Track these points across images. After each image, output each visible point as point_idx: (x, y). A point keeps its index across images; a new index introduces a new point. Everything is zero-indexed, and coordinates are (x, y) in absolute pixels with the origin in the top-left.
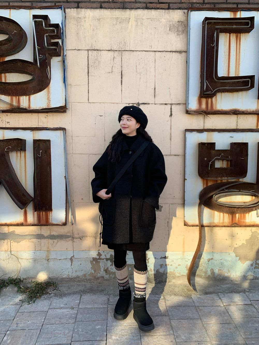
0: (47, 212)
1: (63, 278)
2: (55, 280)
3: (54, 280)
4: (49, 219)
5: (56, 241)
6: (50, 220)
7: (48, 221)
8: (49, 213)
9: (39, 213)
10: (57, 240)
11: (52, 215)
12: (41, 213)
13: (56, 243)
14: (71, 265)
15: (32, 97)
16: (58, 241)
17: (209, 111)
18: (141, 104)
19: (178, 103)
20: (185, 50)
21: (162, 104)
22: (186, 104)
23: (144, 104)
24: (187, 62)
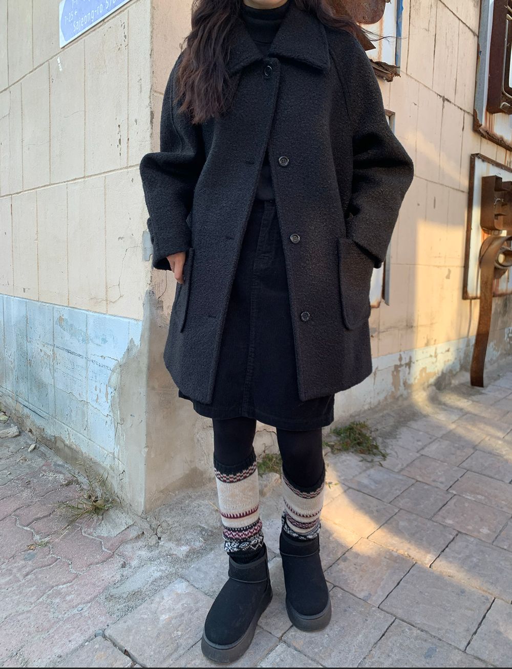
17: (490, 132)
18: (445, 99)
19: (468, 111)
20: (477, 33)
21: (459, 107)
22: (473, 116)
23: (448, 101)
24: (479, 52)
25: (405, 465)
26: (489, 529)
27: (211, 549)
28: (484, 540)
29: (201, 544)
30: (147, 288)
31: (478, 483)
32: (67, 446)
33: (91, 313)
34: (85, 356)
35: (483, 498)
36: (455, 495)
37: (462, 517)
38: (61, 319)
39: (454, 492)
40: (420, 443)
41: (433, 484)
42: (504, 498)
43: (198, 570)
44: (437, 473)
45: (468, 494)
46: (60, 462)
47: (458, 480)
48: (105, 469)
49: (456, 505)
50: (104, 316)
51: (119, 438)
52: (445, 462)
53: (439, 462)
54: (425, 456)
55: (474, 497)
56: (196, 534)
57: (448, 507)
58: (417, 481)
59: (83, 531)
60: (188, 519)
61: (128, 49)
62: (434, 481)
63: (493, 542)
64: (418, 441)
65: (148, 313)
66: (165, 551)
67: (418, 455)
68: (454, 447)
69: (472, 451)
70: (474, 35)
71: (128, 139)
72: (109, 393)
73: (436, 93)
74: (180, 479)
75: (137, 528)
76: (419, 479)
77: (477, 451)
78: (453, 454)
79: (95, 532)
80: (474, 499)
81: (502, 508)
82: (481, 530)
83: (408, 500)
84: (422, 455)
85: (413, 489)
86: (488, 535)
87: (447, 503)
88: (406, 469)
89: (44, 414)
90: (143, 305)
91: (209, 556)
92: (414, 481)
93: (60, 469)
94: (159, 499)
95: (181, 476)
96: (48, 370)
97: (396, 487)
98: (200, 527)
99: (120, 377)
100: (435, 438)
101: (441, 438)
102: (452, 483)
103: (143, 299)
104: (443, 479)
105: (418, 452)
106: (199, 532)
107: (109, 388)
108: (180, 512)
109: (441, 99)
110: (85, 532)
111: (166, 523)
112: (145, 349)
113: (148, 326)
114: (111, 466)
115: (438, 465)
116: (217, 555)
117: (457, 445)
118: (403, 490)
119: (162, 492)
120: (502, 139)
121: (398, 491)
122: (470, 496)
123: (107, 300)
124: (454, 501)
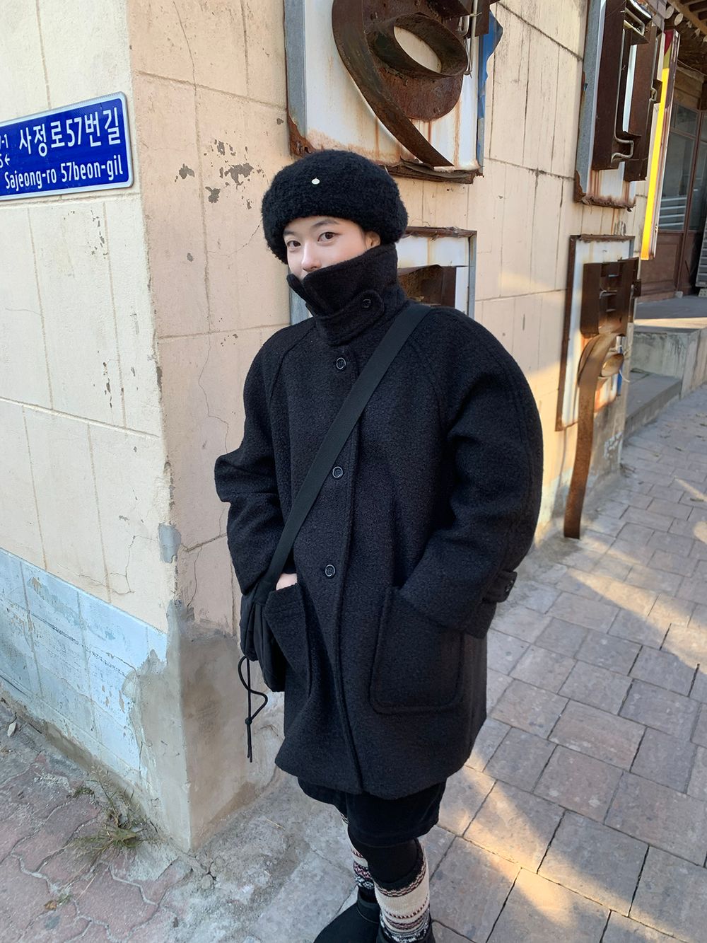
15: (435, 124)
17: (595, 198)
18: (539, 172)
19: (568, 176)
20: (582, 57)
21: (556, 176)
22: (574, 180)
23: (543, 172)
24: (584, 85)
25: (495, 701)
26: (600, 800)
27: (281, 885)
28: (594, 817)
29: (267, 879)
30: (172, 597)
31: (582, 721)
32: (66, 738)
33: (84, 593)
34: (81, 643)
35: (590, 746)
36: (558, 745)
37: (567, 783)
38: (35, 583)
39: (556, 741)
40: (510, 658)
41: (531, 730)
42: (613, 742)
43: (269, 920)
44: (534, 709)
45: (572, 742)
46: (59, 757)
47: (560, 717)
48: (128, 785)
49: (560, 763)
50: (106, 605)
51: (147, 761)
52: (542, 689)
53: (535, 688)
54: (519, 680)
55: (579, 746)
56: (259, 866)
57: (551, 768)
58: (512, 727)
59: (112, 872)
60: (246, 849)
61: (109, 259)
62: (532, 724)
63: (605, 819)
64: (508, 653)
65: (176, 628)
66: (224, 897)
67: (509, 680)
68: (551, 659)
69: (571, 662)
70: (578, 61)
71: (122, 390)
72: (126, 703)
73: (527, 168)
74: (230, 802)
75: (183, 863)
76: (514, 724)
77: (579, 663)
78: (551, 672)
79: (130, 875)
80: (579, 750)
81: (611, 760)
82: (590, 802)
83: (505, 762)
84: (514, 679)
85: (508, 743)
86: (598, 808)
87: (549, 761)
88: (498, 707)
89: (24, 690)
90: (167, 617)
91: (279, 896)
92: (508, 727)
93: (61, 768)
94: (208, 831)
95: (231, 798)
96: (23, 638)
97: (488, 742)
98: (263, 855)
99: (139, 690)
100: (527, 645)
101: (535, 644)
102: (553, 724)
103: (166, 608)
104: (540, 720)
105: (508, 675)
106: (261, 862)
107: (124, 697)
108: (236, 840)
109: (534, 173)
110: (116, 875)
111: (220, 860)
112: (176, 671)
113: (177, 644)
114: (136, 784)
115: (534, 694)
116: (288, 894)
117: (554, 655)
118: (497, 744)
119: (211, 822)
120: (610, 199)
121: (491, 749)
122: (575, 744)
123: (108, 587)
124: (557, 754)
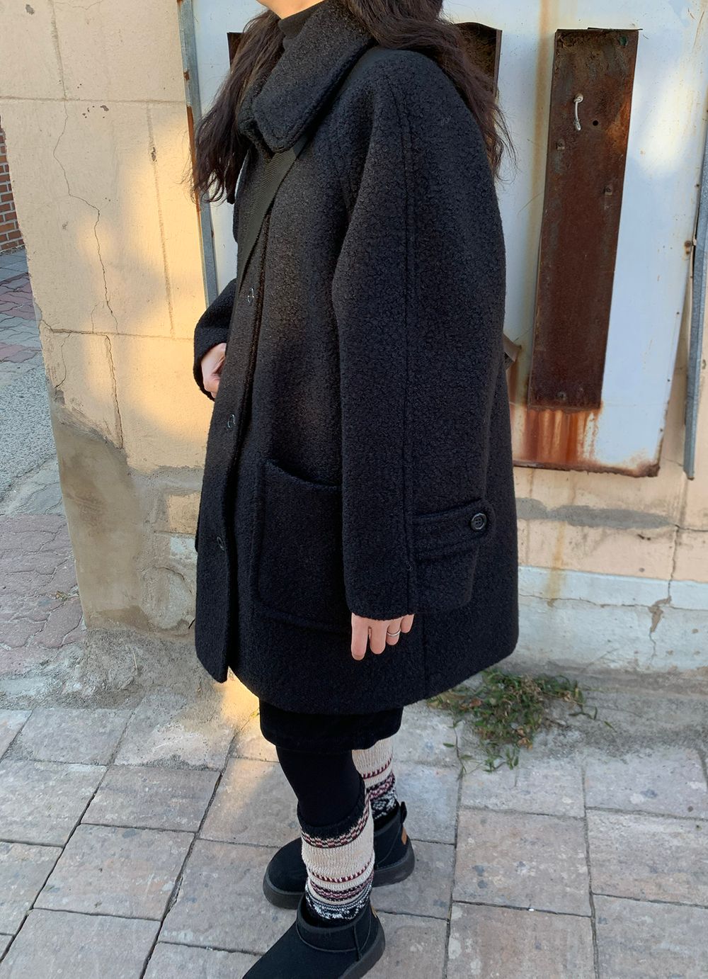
0: (576, 412)
1: (608, 672)
2: (576, 673)
3: (570, 674)
4: (582, 445)
5: (594, 534)
6: (587, 448)
7: (575, 451)
8: (581, 417)
9: (537, 416)
10: (600, 530)
11: (596, 426)
12: (547, 415)
13: (597, 544)
14: (653, 630)
16: (604, 536)
39: (458, 916)
62: (479, 870)
74: (119, 610)
76: (460, 845)
78: (654, 870)
80: (452, 956)
94: (97, 619)
95: (120, 607)
104: (495, 881)
115: (564, 857)
119: (100, 614)
